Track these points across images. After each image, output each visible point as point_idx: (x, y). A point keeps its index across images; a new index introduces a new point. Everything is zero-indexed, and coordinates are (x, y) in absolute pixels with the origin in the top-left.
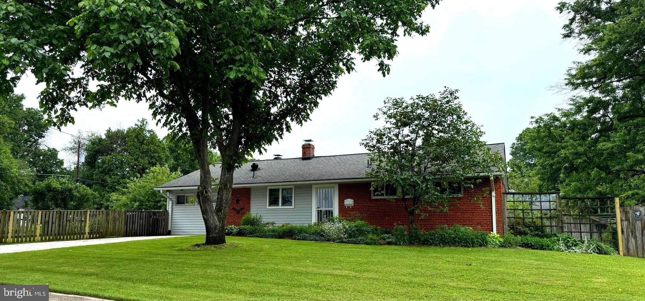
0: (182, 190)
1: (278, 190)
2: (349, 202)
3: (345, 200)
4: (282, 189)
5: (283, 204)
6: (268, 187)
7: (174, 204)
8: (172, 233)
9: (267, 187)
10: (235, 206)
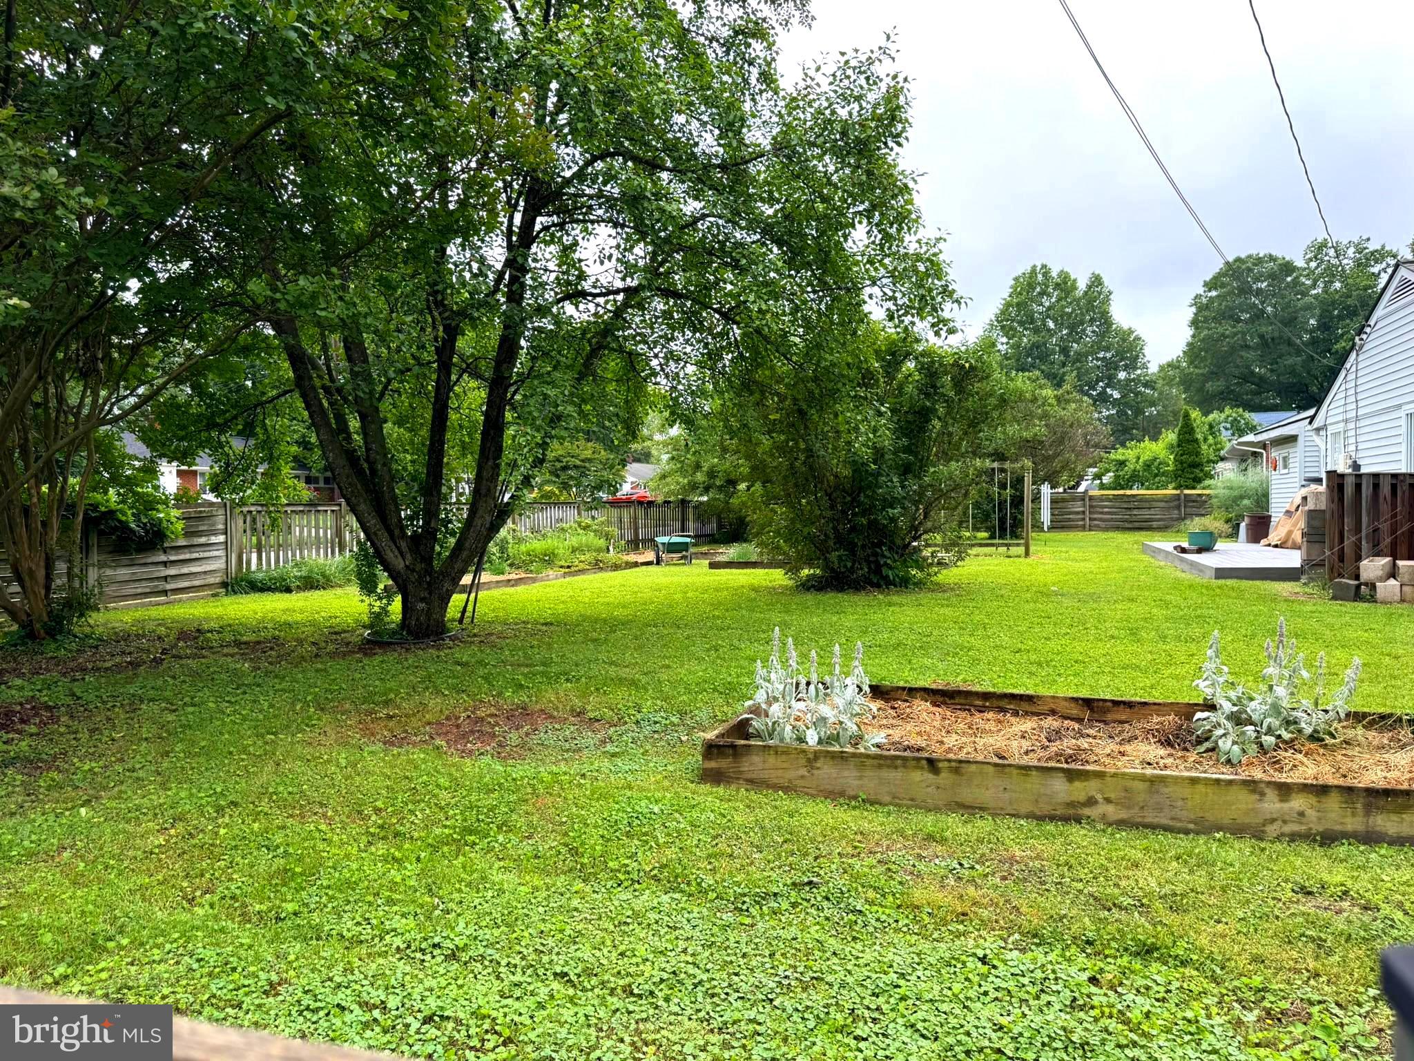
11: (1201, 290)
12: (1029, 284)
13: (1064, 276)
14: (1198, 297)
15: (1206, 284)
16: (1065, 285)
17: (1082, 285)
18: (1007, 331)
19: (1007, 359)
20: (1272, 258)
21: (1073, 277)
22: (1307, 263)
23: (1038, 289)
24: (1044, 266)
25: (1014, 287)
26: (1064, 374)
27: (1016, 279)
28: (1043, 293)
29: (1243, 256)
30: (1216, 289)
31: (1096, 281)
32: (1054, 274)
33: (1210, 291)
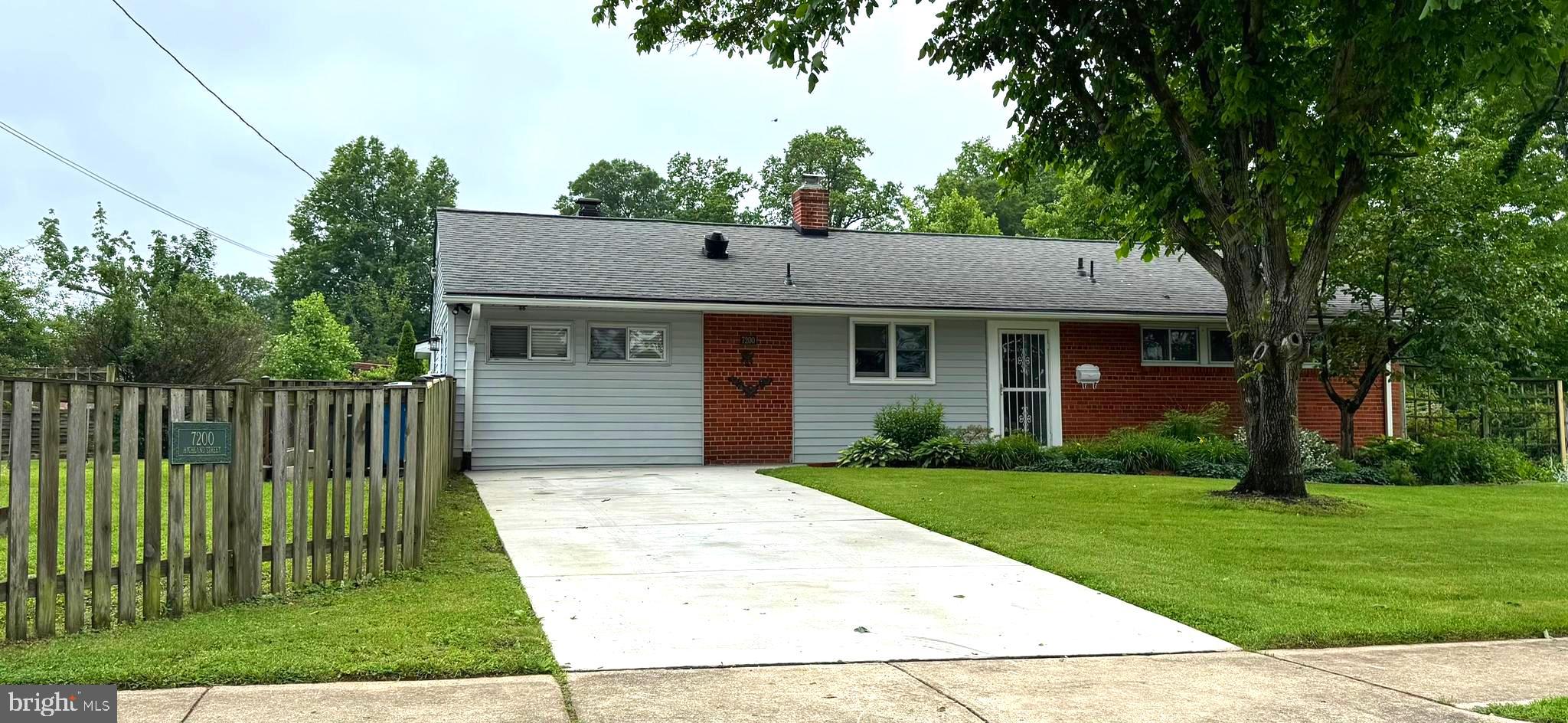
0: (522, 307)
1: (884, 329)
2: (1089, 372)
3: (1079, 368)
4: (898, 327)
5: (901, 371)
6: (852, 319)
7: (483, 358)
8: (474, 463)
9: (847, 317)
10: (739, 372)
11: (567, 193)
12: (354, 159)
13: (400, 156)
14: (563, 198)
15: (572, 185)
16: (400, 165)
17: (423, 168)
18: (328, 214)
19: (325, 249)
20: (638, 167)
21: (410, 158)
22: (671, 177)
23: (367, 167)
24: (374, 140)
25: (337, 161)
26: (394, 274)
27: (339, 150)
28: (373, 172)
29: (609, 160)
30: (584, 193)
31: (439, 167)
32: (387, 151)
33: (576, 194)
